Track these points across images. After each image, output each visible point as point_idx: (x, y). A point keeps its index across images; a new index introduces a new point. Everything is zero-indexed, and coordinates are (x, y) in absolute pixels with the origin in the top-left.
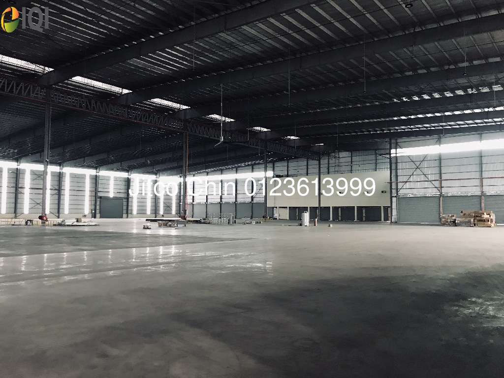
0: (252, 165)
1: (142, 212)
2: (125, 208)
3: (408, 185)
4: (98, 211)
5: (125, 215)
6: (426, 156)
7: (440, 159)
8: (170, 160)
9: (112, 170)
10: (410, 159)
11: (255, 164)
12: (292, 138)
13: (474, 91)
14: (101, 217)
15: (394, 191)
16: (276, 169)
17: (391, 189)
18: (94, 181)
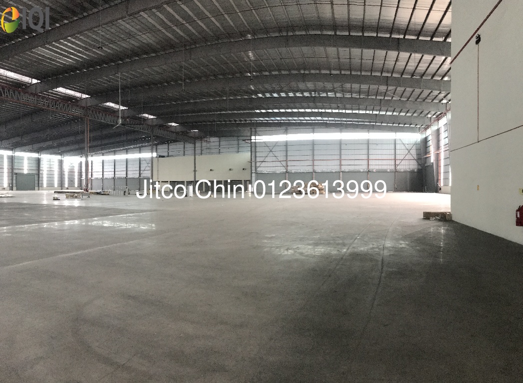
0: (140, 147)
1: (50, 185)
2: (36, 182)
3: (263, 164)
4: (14, 185)
5: (36, 188)
6: (277, 142)
7: (286, 144)
8: (73, 143)
9: (24, 151)
10: (265, 144)
11: (143, 146)
12: (173, 124)
13: (317, 95)
14: (17, 189)
15: (253, 168)
16: (159, 150)
17: (251, 167)
18: (11, 161)
